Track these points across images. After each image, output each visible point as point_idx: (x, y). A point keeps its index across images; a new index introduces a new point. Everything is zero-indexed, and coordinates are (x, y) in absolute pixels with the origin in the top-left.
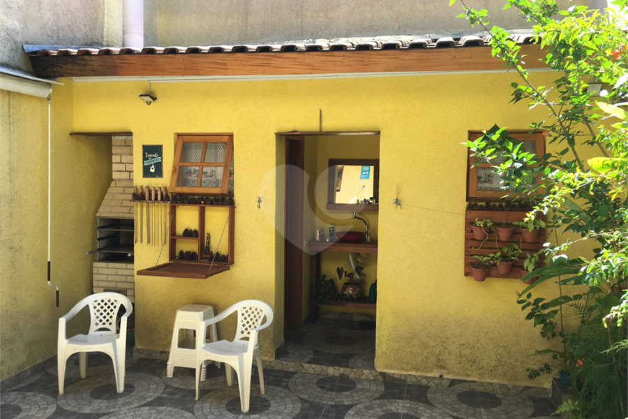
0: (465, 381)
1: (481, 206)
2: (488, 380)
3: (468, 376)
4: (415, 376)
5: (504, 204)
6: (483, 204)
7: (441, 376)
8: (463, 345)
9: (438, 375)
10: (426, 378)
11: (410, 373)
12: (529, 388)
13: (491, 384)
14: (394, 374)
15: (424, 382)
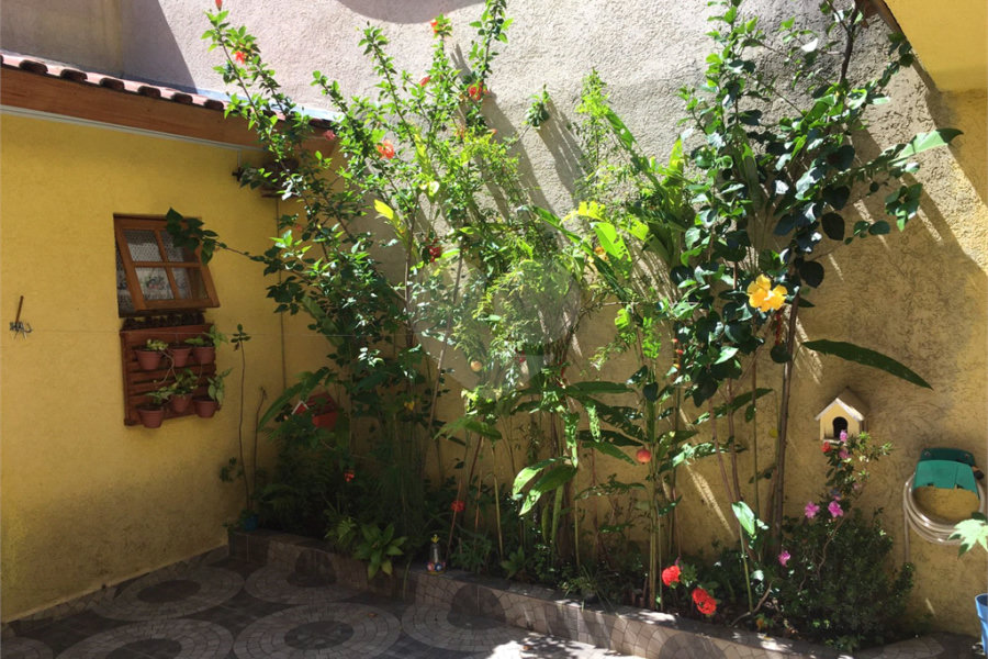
0: (134, 580)
1: (139, 322)
2: (164, 565)
3: (137, 570)
4: (67, 603)
5: (165, 317)
6: (141, 319)
7: (104, 587)
8: (129, 528)
9: (99, 587)
10: (82, 599)
11: (58, 602)
12: (207, 554)
13: (166, 568)
14: (33, 615)
15: (80, 606)
